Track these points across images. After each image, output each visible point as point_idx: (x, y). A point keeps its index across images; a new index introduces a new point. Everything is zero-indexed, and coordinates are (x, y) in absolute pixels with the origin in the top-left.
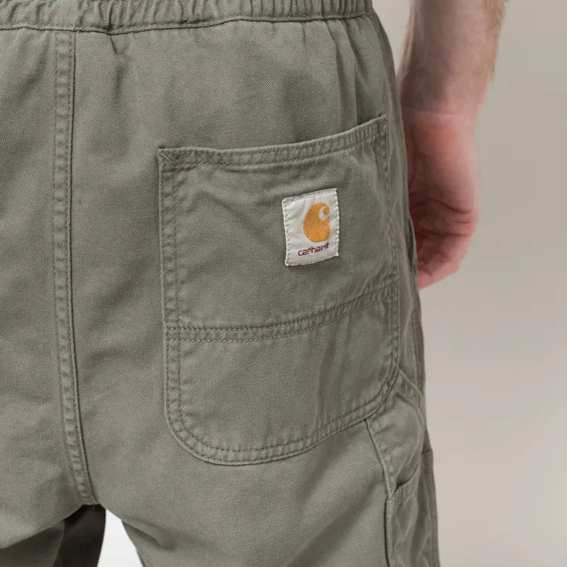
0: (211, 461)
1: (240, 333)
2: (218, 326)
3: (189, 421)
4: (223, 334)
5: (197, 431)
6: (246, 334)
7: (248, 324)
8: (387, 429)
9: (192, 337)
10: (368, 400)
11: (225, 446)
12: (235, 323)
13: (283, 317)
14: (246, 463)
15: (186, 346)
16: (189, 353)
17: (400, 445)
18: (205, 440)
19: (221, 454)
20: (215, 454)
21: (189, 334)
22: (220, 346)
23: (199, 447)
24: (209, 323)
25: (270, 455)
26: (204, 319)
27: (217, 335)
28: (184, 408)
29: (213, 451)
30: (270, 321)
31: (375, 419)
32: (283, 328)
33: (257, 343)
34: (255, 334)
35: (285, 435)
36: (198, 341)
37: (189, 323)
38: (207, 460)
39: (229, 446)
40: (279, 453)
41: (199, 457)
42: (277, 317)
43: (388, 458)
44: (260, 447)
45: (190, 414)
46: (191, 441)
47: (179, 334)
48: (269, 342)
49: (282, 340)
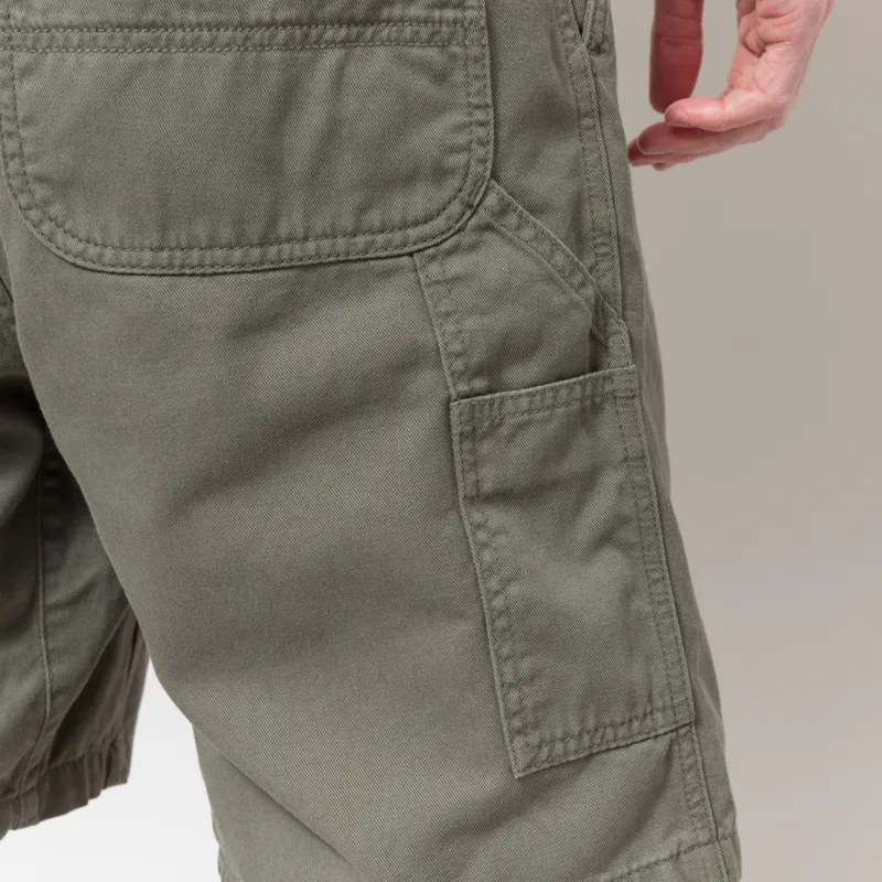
0: (80, 262)
1: (102, 36)
2: (66, 23)
3: (41, 192)
4: (75, 37)
5: (55, 210)
6: (111, 38)
7: (114, 20)
8: (456, 279)
9: (29, 43)
10: (411, 218)
11: (98, 237)
12: (93, 17)
13: (177, 16)
14: (135, 271)
15: (22, 59)
16: (27, 72)
17: (483, 313)
18: (68, 226)
19: (93, 251)
20: (84, 251)
21: (25, 39)
22: (71, 58)
23: (60, 237)
24: (52, 18)
25: (177, 262)
26: (45, 12)
27: (67, 39)
28: (30, 168)
29: (81, 246)
30: (149, 17)
31: (433, 258)
32: (179, 34)
33: (132, 57)
34: (127, 39)
35: (201, 230)
36: (40, 51)
37: (24, 20)
38: (72, 260)
39: (104, 239)
40: (195, 262)
41: (61, 254)
42: (166, 14)
43: (450, 328)
44: (155, 244)
45: (41, 179)
46: (47, 227)
47: (10, 39)
48: (155, 56)
49: (179, 58)
